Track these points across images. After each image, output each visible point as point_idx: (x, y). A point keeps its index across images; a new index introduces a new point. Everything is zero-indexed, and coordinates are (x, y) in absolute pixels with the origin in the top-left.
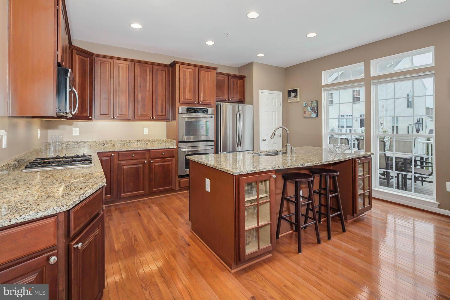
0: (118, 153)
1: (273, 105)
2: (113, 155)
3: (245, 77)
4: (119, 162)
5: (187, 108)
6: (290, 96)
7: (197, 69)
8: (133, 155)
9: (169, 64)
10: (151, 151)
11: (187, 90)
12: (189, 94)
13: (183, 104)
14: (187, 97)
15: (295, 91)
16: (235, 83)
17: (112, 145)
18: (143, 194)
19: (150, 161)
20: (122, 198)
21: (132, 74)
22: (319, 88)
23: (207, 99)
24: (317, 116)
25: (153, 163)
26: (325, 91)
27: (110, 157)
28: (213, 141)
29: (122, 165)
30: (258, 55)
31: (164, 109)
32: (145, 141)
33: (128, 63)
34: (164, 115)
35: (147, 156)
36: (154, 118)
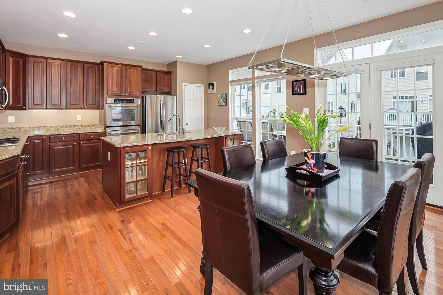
0: (49, 137)
1: (196, 95)
2: (44, 138)
3: (171, 72)
4: (50, 144)
5: (114, 99)
6: (209, 88)
7: (124, 67)
8: (64, 138)
9: (99, 62)
10: (81, 134)
11: (114, 84)
12: (116, 88)
13: (111, 95)
14: (115, 90)
15: (212, 84)
16: (162, 77)
17: (46, 130)
18: (74, 169)
19: (80, 143)
20: (53, 173)
21: (64, 71)
22: (227, 83)
23: (134, 91)
24: (226, 105)
25: (83, 144)
26: (231, 85)
27: (42, 139)
28: (139, 125)
29: (53, 146)
30: (177, 57)
31: (95, 100)
32: (79, 126)
33: (60, 62)
34: (95, 105)
35: (77, 139)
36: (85, 107)
